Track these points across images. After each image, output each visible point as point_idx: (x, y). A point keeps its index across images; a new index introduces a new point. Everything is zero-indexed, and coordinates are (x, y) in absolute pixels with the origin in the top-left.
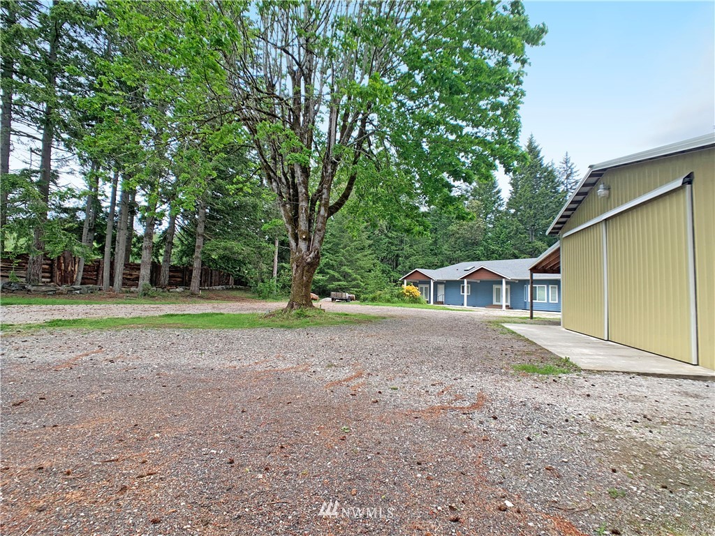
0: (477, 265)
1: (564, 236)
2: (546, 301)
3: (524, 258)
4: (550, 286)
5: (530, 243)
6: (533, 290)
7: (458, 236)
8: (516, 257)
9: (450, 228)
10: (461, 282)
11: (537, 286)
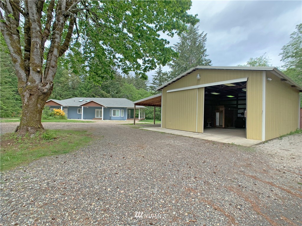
0: (88, 100)
1: (167, 92)
2: (119, 116)
3: (98, 97)
4: (121, 110)
5: (99, 91)
6: (114, 111)
7: (65, 84)
8: (94, 97)
9: (61, 79)
10: (80, 107)
11: (116, 110)
